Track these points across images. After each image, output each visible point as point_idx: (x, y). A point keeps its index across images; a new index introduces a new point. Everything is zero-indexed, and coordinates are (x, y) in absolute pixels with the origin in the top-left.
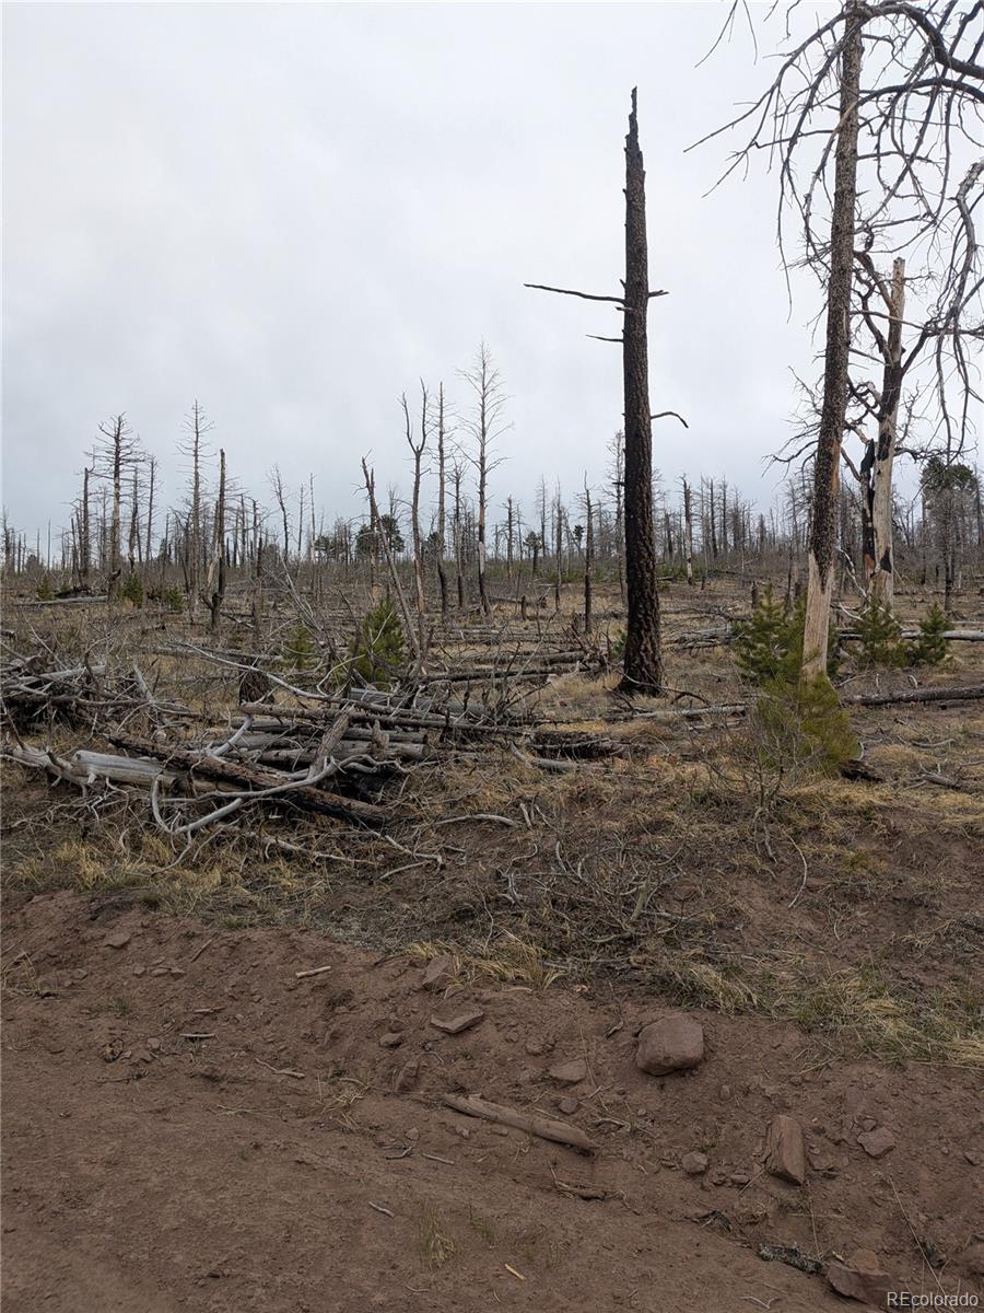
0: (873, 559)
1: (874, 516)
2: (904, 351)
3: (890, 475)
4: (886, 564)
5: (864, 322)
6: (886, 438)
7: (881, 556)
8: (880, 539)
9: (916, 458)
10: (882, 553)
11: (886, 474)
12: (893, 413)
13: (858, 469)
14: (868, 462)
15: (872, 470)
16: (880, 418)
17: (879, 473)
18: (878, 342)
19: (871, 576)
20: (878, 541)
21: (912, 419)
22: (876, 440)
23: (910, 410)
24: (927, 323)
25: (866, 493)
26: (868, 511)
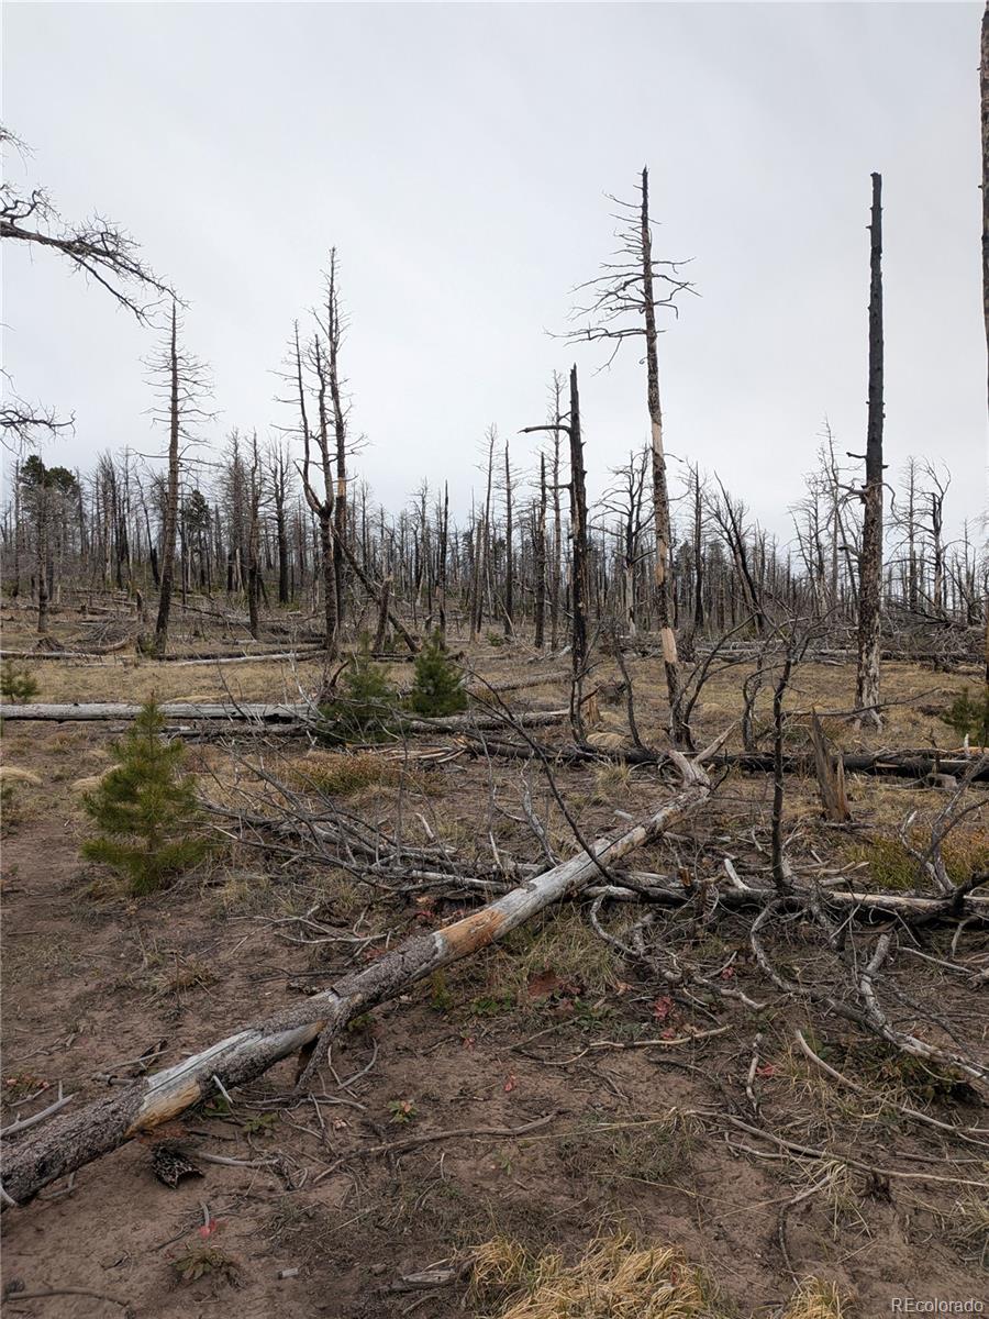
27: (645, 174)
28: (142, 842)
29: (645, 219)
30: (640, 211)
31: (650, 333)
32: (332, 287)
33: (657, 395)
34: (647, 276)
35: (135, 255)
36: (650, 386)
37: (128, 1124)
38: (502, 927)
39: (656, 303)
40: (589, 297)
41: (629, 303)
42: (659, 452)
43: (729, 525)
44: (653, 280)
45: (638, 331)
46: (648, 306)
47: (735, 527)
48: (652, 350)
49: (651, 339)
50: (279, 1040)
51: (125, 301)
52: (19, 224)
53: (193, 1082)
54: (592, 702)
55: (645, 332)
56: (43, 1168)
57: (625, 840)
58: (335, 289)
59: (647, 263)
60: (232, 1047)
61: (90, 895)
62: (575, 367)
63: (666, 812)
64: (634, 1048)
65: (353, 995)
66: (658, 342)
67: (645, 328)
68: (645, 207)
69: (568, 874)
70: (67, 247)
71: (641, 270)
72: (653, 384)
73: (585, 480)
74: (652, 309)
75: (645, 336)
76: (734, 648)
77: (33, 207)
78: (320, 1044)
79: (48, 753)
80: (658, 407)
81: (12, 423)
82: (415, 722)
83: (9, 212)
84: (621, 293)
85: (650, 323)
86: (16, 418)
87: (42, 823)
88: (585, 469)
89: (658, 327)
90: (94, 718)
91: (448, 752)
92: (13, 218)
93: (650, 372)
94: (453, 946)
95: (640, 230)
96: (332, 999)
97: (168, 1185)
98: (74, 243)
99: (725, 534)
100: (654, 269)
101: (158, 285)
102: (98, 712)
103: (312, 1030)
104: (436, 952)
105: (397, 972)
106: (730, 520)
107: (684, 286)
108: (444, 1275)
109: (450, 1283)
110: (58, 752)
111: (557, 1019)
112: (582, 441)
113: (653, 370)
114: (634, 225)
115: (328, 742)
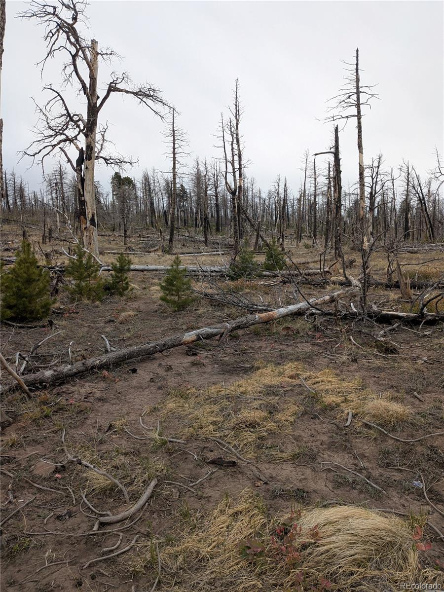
0: (86, 219)
1: (85, 193)
2: (98, 97)
3: (93, 170)
4: (92, 221)
5: (74, 72)
6: (90, 147)
7: (90, 218)
8: (89, 207)
9: (107, 163)
10: (90, 216)
11: (91, 169)
12: (93, 133)
13: (75, 166)
14: (80, 161)
15: (83, 166)
16: (86, 136)
17: (87, 168)
18: (83, 87)
19: (85, 228)
20: (88, 209)
21: (105, 141)
22: (84, 149)
23: (103, 136)
24: (111, 83)
25: (80, 179)
26: (81, 190)
27: (357, 51)
29: (357, 69)
30: (355, 66)
31: (359, 116)
32: (236, 96)
33: (361, 141)
34: (358, 93)
35: (160, 95)
36: (359, 138)
37: (181, 341)
38: (276, 316)
39: (362, 104)
40: (334, 103)
41: (351, 104)
42: (362, 165)
44: (360, 94)
45: (354, 116)
46: (358, 105)
47: (422, 192)
48: (359, 123)
49: (359, 119)
50: (215, 331)
51: (157, 113)
52: (118, 86)
53: (194, 335)
54: (336, 266)
55: (356, 116)
56: (164, 345)
57: (322, 299)
58: (238, 97)
59: (358, 87)
60: (203, 330)
61: (161, 312)
62: (337, 126)
63: (339, 292)
64: (308, 342)
65: (233, 324)
66: (362, 120)
67: (357, 114)
68: (357, 64)
69: (300, 306)
70: (136, 94)
71: (355, 91)
72: (360, 137)
73: (341, 175)
74: (359, 107)
75: (356, 118)
76: (415, 247)
77: (123, 79)
78: (225, 333)
79: (139, 281)
80: (362, 146)
81: (117, 163)
83: (115, 82)
84: (346, 101)
85: (359, 112)
86: (118, 161)
87: (143, 298)
88: (341, 170)
89: (362, 113)
90: (153, 270)
91: (275, 282)
92: (116, 84)
93: (358, 132)
94: (261, 318)
95: (355, 74)
96: (227, 324)
97: (189, 355)
98: (138, 92)
99: (417, 195)
100: (360, 90)
101: (169, 107)
102: (154, 268)
103: (223, 330)
104: (256, 318)
105: (245, 321)
106: (419, 188)
107: (373, 95)
108: (249, 366)
109: (249, 367)
110: (142, 281)
112: (340, 158)
113: (360, 131)
115: (232, 279)
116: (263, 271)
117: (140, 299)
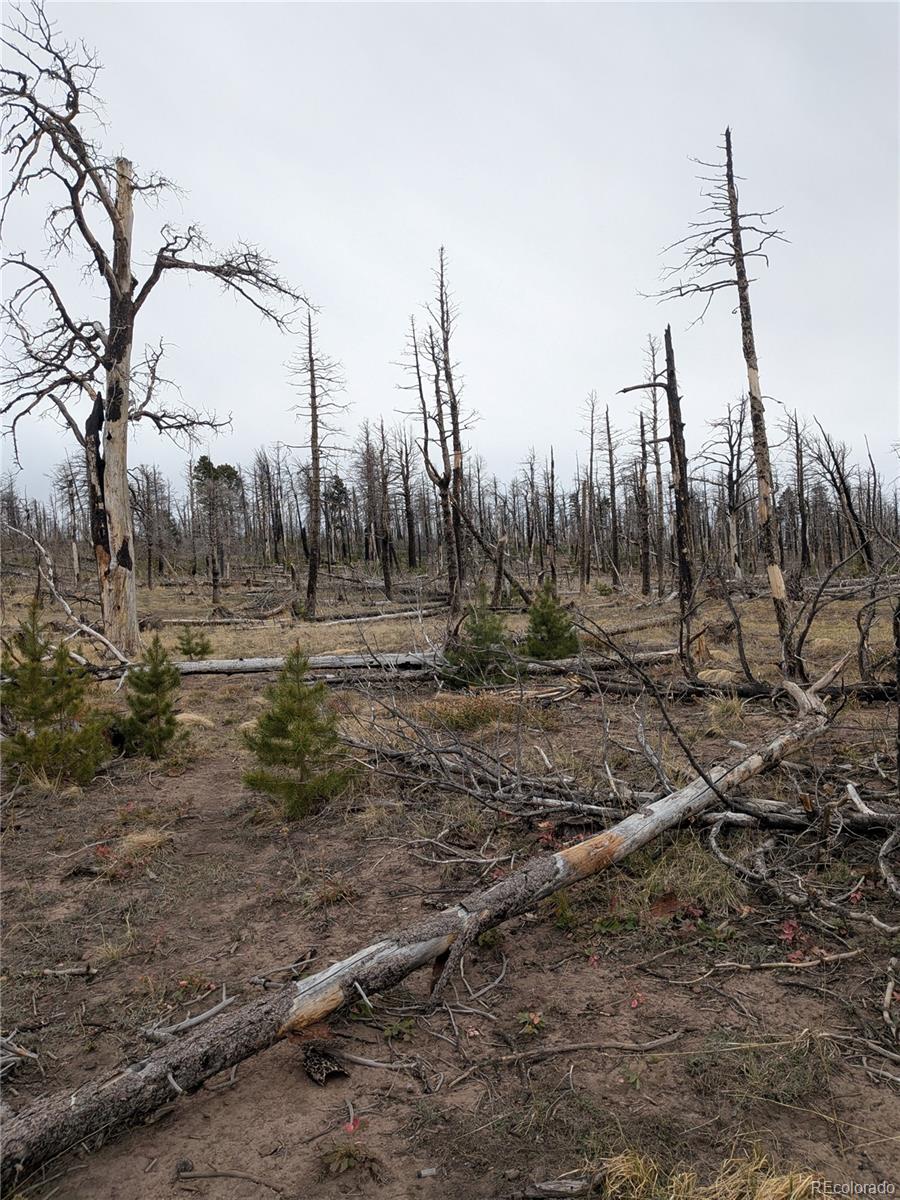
0: (109, 552)
1: (106, 494)
2: (135, 283)
3: (125, 442)
4: (124, 559)
5: (76, 225)
6: (117, 391)
7: (118, 548)
8: (116, 525)
9: (160, 427)
10: (117, 545)
11: (120, 441)
12: (124, 360)
13: (83, 432)
14: (94, 423)
15: (101, 433)
16: (108, 367)
17: (109, 437)
18: (97, 258)
19: (106, 574)
20: (112, 528)
21: (157, 381)
22: (104, 396)
23: (153, 370)
24: (163, 250)
25: (93, 463)
26: (98, 488)
27: (728, 134)
28: (295, 773)
29: (730, 176)
30: (725, 169)
31: (742, 283)
32: (442, 282)
33: (751, 341)
34: (736, 230)
35: (273, 271)
36: (744, 334)
37: (280, 1024)
38: (620, 850)
39: (746, 254)
40: (680, 256)
41: (719, 257)
42: (757, 396)
43: (832, 466)
44: (742, 233)
45: (729, 283)
46: (738, 258)
47: (838, 468)
48: (744, 299)
49: (743, 289)
50: (414, 951)
51: (267, 313)
52: (180, 256)
53: (337, 987)
54: (701, 641)
55: (736, 283)
56: (206, 1061)
57: (742, 768)
58: (445, 284)
59: (735, 217)
60: (371, 957)
61: (252, 821)
62: (669, 327)
63: (782, 740)
64: (760, 969)
65: (481, 910)
66: (750, 291)
67: (736, 279)
68: (729, 165)
69: (685, 801)
70: (217, 271)
71: (729, 225)
72: (747, 330)
73: (684, 433)
74: (742, 261)
75: (737, 286)
76: (844, 586)
77: (189, 240)
78: (452, 956)
79: (220, 701)
80: (754, 352)
81: (182, 426)
82: (531, 665)
83: (171, 247)
84: (710, 249)
85: (741, 273)
86: (185, 422)
87: (212, 760)
88: (683, 421)
89: (748, 276)
90: (256, 671)
91: (563, 691)
92: (174, 251)
93: (743, 320)
94: (574, 867)
95: (726, 187)
96: (462, 914)
97: (317, 1082)
98: (223, 267)
99: (829, 476)
100: (742, 222)
101: (293, 296)
102: (259, 665)
103: (444, 942)
104: (557, 872)
105: (521, 890)
106: (832, 462)
107: (771, 234)
108: (577, 1185)
109: (582, 1194)
110: (228, 700)
111: (680, 940)
112: (679, 396)
113: (746, 318)
114: (720, 184)
115: (454, 685)
116: (528, 662)
117: (208, 761)
